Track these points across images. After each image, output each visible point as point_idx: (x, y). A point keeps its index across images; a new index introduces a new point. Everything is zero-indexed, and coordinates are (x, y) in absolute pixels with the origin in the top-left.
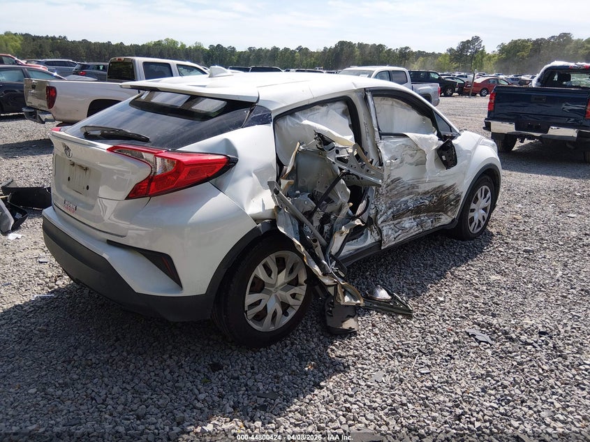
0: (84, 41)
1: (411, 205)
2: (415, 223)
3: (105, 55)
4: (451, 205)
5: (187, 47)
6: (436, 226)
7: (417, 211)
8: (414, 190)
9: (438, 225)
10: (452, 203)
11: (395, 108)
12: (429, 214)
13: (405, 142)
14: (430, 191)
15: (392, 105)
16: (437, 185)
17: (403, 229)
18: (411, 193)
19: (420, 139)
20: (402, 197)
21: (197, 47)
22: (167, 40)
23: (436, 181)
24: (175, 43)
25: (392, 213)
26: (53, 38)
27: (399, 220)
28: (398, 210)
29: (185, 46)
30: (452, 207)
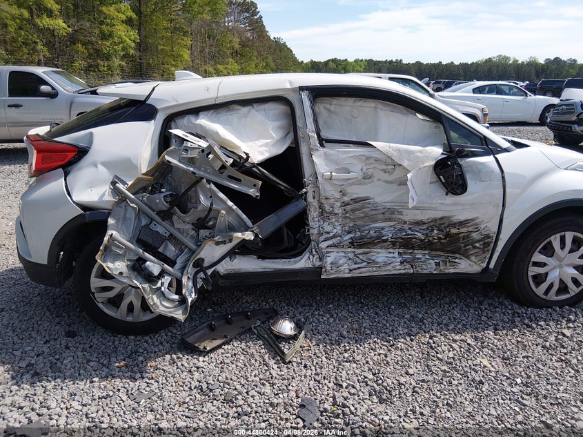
0: (418, 63)
1: (388, 234)
2: (399, 260)
3: (434, 75)
4: (475, 247)
5: (520, 62)
6: (447, 271)
7: (405, 244)
8: (393, 216)
9: (452, 271)
10: (477, 245)
11: (379, 110)
12: (433, 253)
13: (367, 154)
14: (426, 221)
15: (376, 108)
16: (439, 215)
17: (371, 262)
18: (390, 220)
19: (399, 150)
20: (375, 221)
21: (530, 61)
22: (499, 56)
23: (435, 209)
24: (507, 58)
25: (352, 238)
26: (391, 62)
27: (367, 250)
28: (362, 238)
29: (517, 61)
30: (477, 250)
